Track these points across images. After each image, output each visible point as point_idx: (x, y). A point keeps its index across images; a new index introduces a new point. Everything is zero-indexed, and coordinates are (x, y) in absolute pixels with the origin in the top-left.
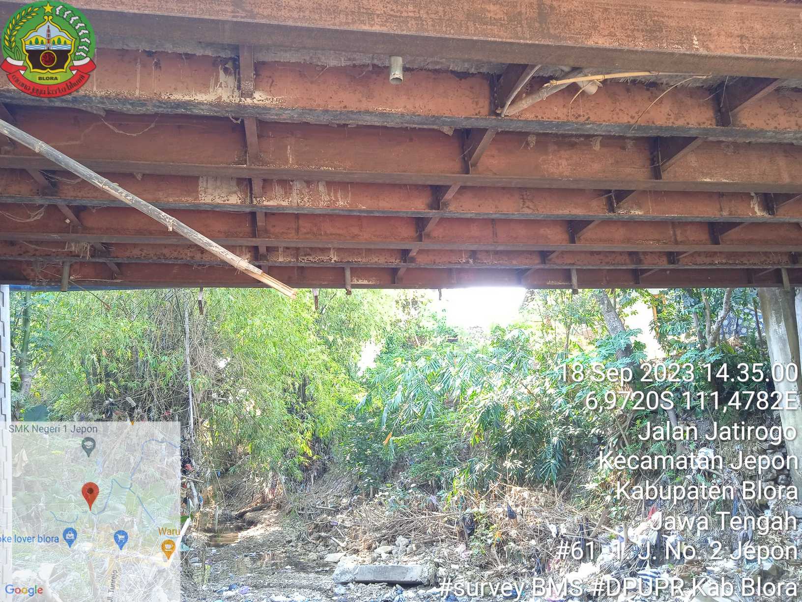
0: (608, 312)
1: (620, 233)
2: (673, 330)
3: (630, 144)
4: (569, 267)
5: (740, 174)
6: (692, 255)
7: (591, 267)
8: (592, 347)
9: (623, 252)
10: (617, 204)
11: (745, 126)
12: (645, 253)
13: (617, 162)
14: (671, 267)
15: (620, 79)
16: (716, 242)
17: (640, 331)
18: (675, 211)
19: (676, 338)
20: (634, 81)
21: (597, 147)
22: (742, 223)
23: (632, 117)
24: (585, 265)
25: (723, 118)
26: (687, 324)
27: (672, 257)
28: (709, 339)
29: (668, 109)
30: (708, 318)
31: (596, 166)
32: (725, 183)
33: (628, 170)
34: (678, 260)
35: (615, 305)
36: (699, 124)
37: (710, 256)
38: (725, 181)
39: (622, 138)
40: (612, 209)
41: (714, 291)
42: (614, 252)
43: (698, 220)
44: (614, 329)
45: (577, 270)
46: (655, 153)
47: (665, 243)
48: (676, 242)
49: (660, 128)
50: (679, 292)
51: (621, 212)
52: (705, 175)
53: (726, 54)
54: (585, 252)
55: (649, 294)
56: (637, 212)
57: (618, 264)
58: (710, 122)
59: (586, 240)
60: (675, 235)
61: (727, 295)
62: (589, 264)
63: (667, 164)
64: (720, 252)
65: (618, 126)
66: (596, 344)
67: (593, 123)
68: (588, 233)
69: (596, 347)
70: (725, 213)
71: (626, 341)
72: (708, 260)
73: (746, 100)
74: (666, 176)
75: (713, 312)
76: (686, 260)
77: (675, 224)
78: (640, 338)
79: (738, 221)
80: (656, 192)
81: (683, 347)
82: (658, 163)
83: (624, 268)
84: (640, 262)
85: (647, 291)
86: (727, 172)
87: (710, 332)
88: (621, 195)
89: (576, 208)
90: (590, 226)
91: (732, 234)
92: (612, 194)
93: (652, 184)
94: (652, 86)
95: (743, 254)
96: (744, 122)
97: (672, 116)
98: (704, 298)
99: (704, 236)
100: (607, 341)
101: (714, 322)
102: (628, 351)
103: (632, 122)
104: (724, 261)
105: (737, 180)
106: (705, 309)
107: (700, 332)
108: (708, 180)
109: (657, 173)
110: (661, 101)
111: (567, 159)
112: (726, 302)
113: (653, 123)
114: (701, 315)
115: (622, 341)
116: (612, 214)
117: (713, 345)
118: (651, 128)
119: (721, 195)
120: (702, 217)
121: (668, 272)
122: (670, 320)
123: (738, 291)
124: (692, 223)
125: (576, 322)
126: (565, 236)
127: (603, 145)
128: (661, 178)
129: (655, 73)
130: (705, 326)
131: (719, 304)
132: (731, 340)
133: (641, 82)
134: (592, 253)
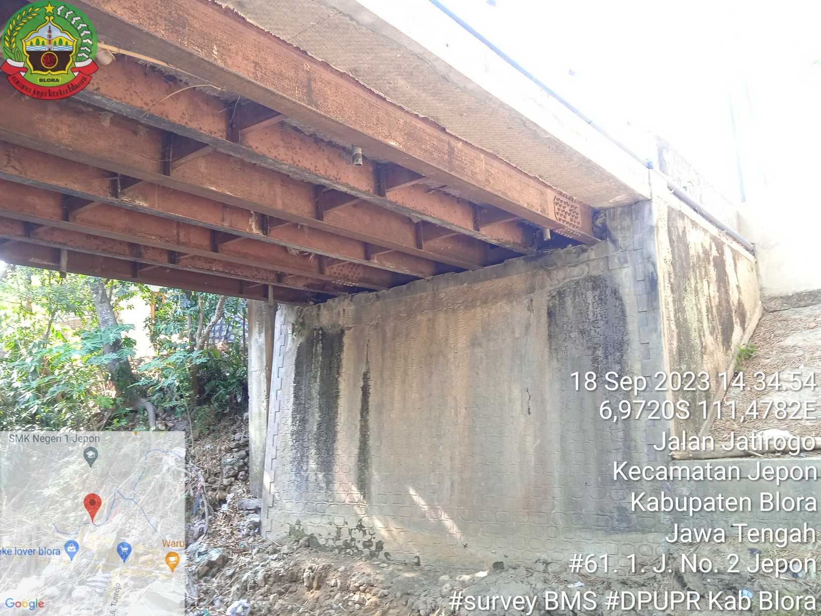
0: (101, 302)
1: (122, 221)
2: (166, 329)
3: (142, 132)
4: (57, 246)
5: (242, 191)
6: (193, 257)
7: (83, 251)
8: (77, 339)
9: (124, 242)
10: (122, 189)
11: (251, 147)
12: (146, 247)
13: (126, 145)
14: (171, 266)
15: (139, 60)
16: (215, 250)
17: (132, 327)
18: (181, 211)
19: (168, 338)
20: (153, 67)
21: (106, 123)
22: (239, 237)
23: (147, 104)
24: (78, 248)
25: (234, 133)
26: (181, 325)
27: (173, 256)
28: (199, 341)
29: (183, 108)
30: (201, 321)
31: (102, 144)
32: (228, 196)
33: (137, 157)
34: (179, 260)
35: (110, 297)
36: (211, 133)
37: (209, 262)
38: (228, 193)
39: (136, 122)
40: (115, 194)
41: (210, 296)
42: (113, 240)
43: (201, 225)
44: (105, 322)
45: (69, 252)
46: (168, 148)
47: (167, 241)
48: (178, 243)
49: (173, 124)
50: (177, 292)
51: (125, 199)
52: (213, 183)
53: (240, 74)
54: (81, 234)
55: (149, 291)
56: (141, 203)
57: (116, 253)
58: (221, 134)
59: (83, 221)
60: (178, 235)
61: (221, 302)
62: (83, 248)
63: (177, 162)
64: (219, 260)
65: (130, 108)
66: (82, 335)
67: (103, 96)
68: (85, 213)
69: (82, 339)
70: (226, 224)
71: (116, 335)
72: (207, 266)
73: (255, 124)
74: (174, 174)
75: (207, 316)
76: (186, 261)
77: (180, 224)
78: (131, 335)
79: (236, 233)
80: (164, 187)
81: (173, 347)
82: (169, 158)
83: (123, 258)
84: (140, 255)
85: (146, 287)
86: (232, 186)
87: (200, 335)
88: (127, 182)
89: (74, 183)
90: (88, 207)
91: (231, 245)
92: (118, 178)
93: (159, 178)
94: (171, 80)
95: (239, 266)
96: (251, 143)
97: (187, 116)
98: (199, 301)
99: (206, 242)
100: (95, 334)
101: (206, 326)
102: (116, 346)
103: (146, 108)
104: (221, 269)
105: (239, 195)
106: (199, 312)
107: (192, 334)
108: (214, 189)
109: (165, 169)
110: (177, 97)
111: (69, 126)
112: (219, 309)
113: (167, 117)
114: (195, 318)
115: (111, 335)
116: (114, 199)
117: (202, 348)
118: (164, 121)
119: (225, 206)
120: (205, 223)
121: (168, 271)
122: (165, 319)
123: (231, 299)
124: (196, 227)
125: (62, 309)
126: (58, 211)
127: (112, 123)
128: (169, 175)
129: (172, 67)
130: (196, 328)
131: (212, 309)
132: (219, 345)
133: (160, 71)
134: (89, 236)
